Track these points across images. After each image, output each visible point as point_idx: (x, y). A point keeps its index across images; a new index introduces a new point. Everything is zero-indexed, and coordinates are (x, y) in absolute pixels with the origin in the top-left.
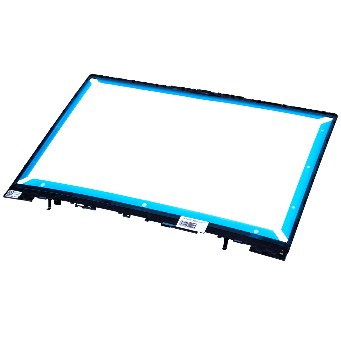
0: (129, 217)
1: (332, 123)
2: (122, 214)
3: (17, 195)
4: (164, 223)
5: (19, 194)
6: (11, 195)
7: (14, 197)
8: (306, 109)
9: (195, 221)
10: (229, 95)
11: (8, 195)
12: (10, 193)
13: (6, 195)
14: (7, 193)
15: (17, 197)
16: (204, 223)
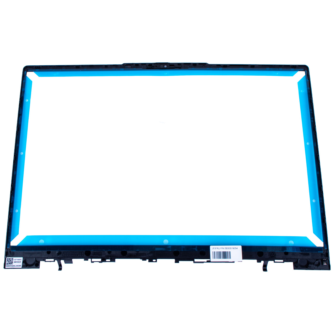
0: (156, 262)
1: (306, 79)
2: (147, 260)
3: (18, 263)
4: (196, 260)
5: (20, 261)
6: (12, 265)
7: (17, 266)
9: (227, 248)
11: (8, 265)
12: (9, 262)
13: (6, 265)
14: (6, 263)
15: (20, 266)
16: (237, 248)
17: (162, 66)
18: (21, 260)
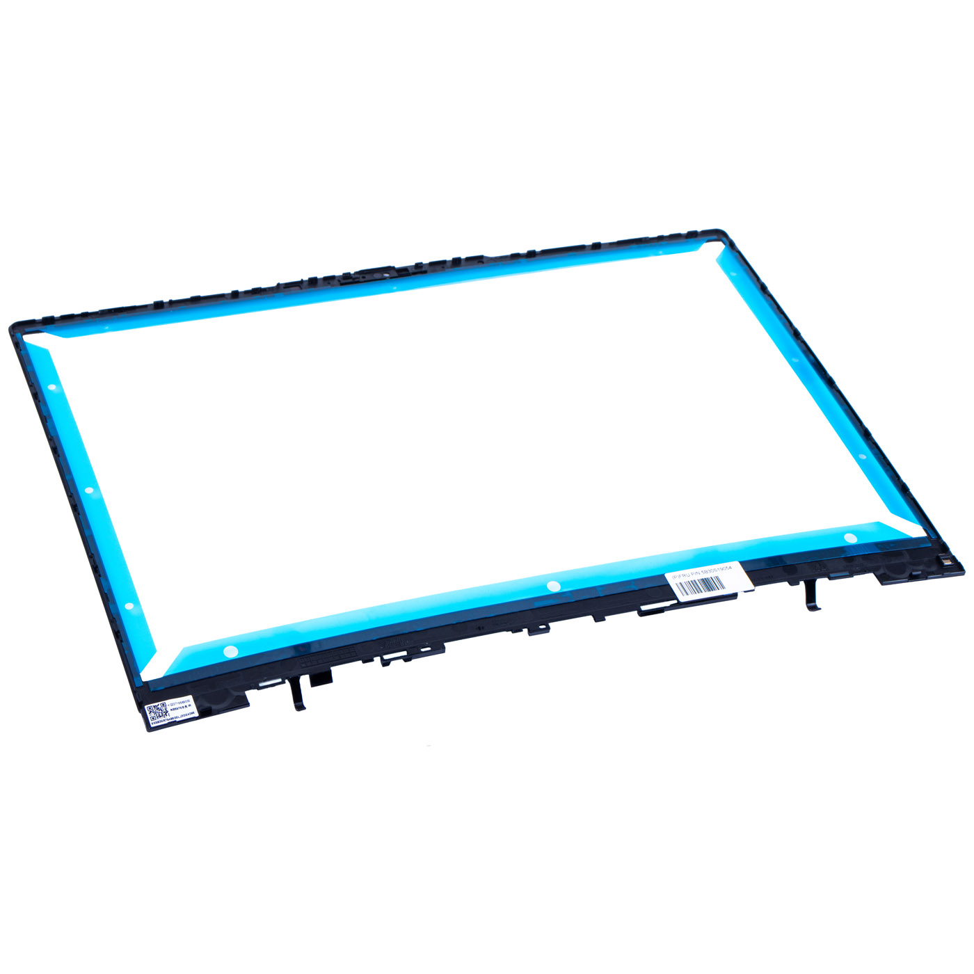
0: (547, 630)
1: (731, 252)
2: (525, 631)
3: (184, 709)
4: (644, 608)
5: (186, 704)
8: (648, 237)
9: (706, 572)
10: (444, 262)
11: (157, 720)
12: (154, 713)
14: (149, 717)
15: (193, 713)
16: (730, 568)
17: (377, 276)
18: (188, 701)
